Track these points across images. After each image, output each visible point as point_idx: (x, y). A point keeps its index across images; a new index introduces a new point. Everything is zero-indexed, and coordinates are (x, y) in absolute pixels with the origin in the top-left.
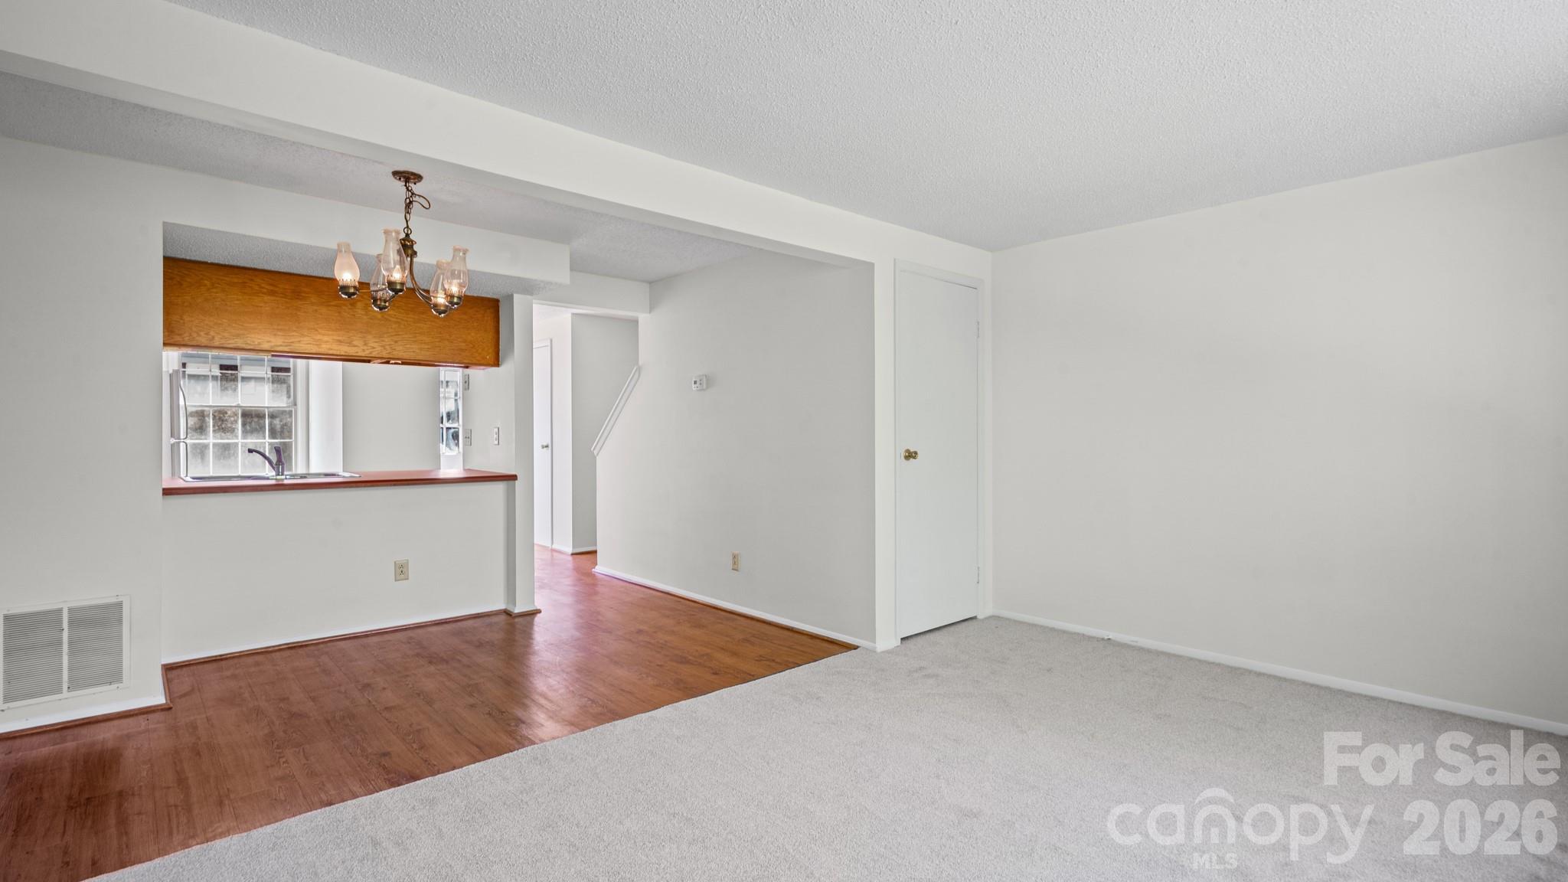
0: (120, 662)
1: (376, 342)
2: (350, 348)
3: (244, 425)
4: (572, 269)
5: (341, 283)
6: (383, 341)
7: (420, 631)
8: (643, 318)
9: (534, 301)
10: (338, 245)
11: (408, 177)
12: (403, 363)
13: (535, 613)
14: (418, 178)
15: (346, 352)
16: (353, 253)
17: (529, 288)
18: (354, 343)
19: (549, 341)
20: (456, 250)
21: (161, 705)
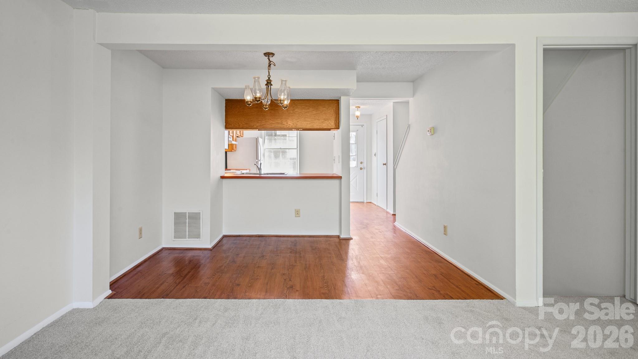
0: (200, 232)
1: (291, 122)
2: (282, 125)
3: (282, 155)
4: (358, 81)
5: (246, 101)
6: (293, 122)
7: (301, 238)
8: (411, 100)
9: (350, 98)
10: (246, 86)
11: (268, 55)
12: (303, 130)
13: (348, 239)
14: (273, 54)
15: (280, 127)
16: (250, 88)
17: (346, 93)
18: (283, 123)
19: (386, 116)
20: (282, 81)
21: (209, 248)
